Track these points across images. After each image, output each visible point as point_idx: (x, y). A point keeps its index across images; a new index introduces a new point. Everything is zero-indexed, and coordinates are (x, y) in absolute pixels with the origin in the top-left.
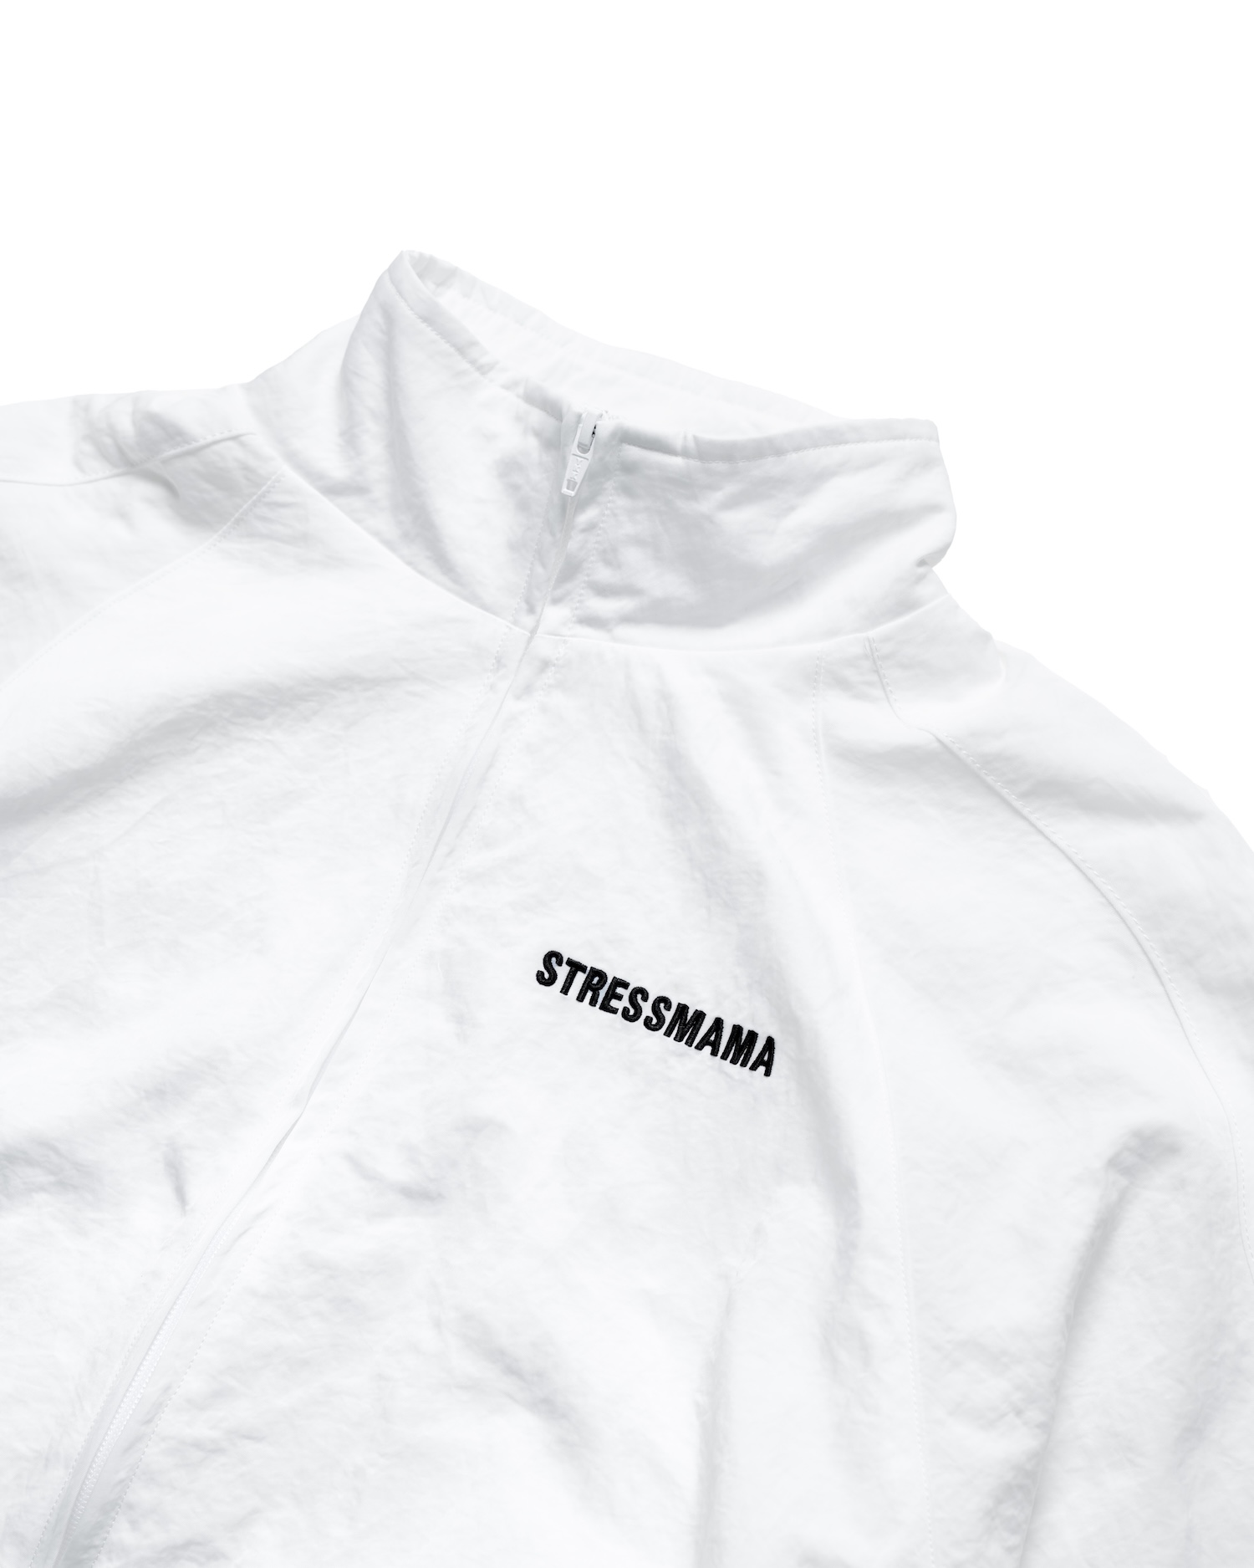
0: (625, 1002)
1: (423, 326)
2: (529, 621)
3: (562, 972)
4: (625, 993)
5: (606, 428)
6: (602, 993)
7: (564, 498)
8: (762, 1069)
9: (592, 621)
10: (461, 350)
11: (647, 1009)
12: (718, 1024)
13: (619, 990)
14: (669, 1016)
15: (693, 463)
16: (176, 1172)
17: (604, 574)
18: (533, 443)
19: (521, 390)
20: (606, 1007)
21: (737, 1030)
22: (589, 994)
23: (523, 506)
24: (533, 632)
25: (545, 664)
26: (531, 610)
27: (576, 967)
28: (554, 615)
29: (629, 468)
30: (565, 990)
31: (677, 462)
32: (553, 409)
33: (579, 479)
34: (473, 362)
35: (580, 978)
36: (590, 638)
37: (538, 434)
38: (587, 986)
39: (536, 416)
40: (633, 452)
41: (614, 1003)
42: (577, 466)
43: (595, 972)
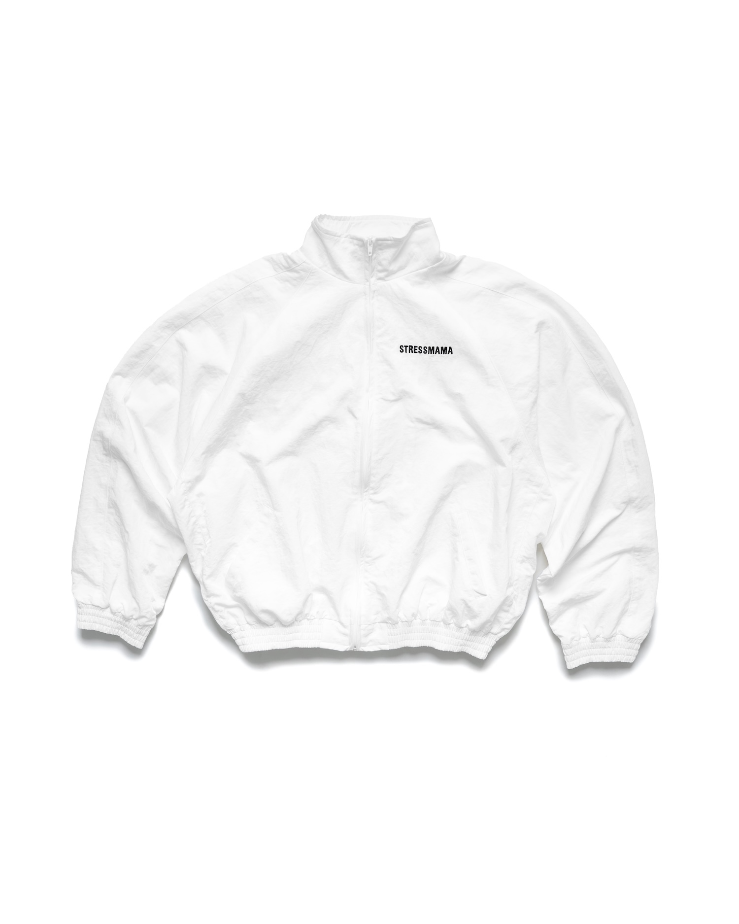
0: (418, 350)
1: (326, 235)
2: (368, 283)
3: (404, 348)
4: (417, 348)
5: (374, 239)
6: (413, 349)
7: (370, 256)
8: (450, 353)
9: (380, 279)
10: (335, 236)
11: (423, 350)
12: (438, 348)
13: (416, 348)
14: (427, 350)
15: (393, 242)
16: (351, 412)
17: (380, 268)
18: (357, 247)
19: (349, 237)
20: (415, 352)
21: (442, 348)
22: (411, 351)
23: (359, 260)
24: (370, 285)
25: (374, 291)
26: (368, 281)
27: (406, 347)
28: (373, 280)
29: (380, 245)
30: (406, 352)
31: (389, 242)
32: (361, 240)
33: (371, 251)
34: (338, 236)
35: (408, 348)
36: (381, 283)
37: (357, 245)
38: (410, 349)
39: (355, 242)
40: (380, 242)
41: (416, 351)
42: (370, 249)
43: (410, 346)
